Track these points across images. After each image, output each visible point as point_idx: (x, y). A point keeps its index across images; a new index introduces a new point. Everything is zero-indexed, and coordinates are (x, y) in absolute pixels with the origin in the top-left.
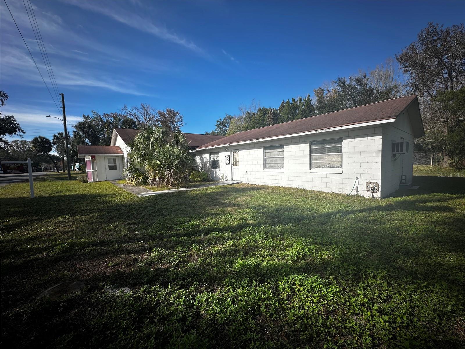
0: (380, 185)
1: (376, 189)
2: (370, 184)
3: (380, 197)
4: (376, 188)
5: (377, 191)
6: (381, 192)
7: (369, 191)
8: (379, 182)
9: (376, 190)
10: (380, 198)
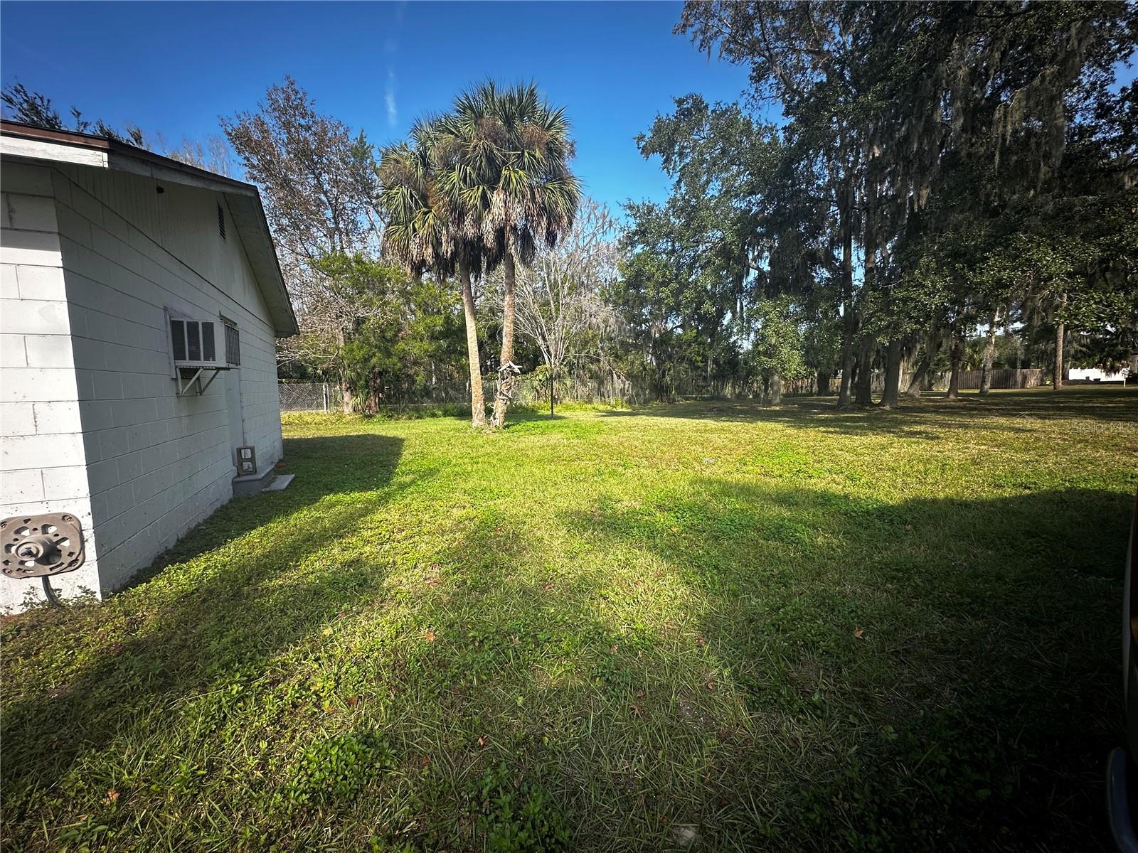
0: (88, 523)
1: (65, 554)
2: (26, 533)
3: (96, 587)
4: (66, 544)
5: (75, 564)
6: (99, 559)
7: (23, 572)
8: (82, 510)
9: (66, 560)
10: (99, 596)
